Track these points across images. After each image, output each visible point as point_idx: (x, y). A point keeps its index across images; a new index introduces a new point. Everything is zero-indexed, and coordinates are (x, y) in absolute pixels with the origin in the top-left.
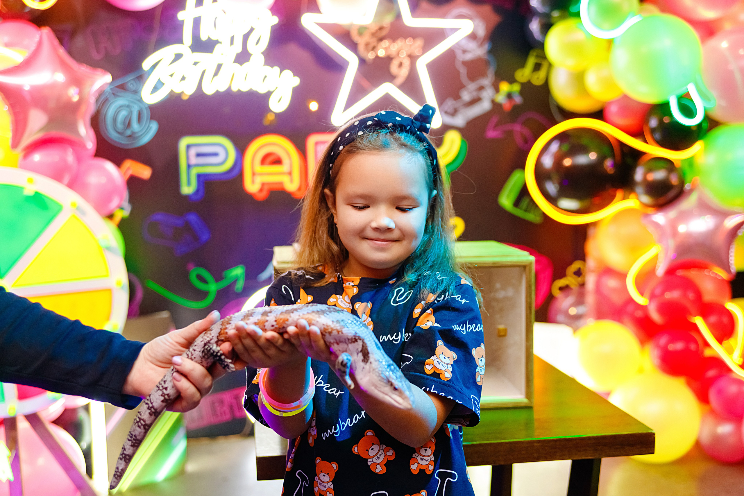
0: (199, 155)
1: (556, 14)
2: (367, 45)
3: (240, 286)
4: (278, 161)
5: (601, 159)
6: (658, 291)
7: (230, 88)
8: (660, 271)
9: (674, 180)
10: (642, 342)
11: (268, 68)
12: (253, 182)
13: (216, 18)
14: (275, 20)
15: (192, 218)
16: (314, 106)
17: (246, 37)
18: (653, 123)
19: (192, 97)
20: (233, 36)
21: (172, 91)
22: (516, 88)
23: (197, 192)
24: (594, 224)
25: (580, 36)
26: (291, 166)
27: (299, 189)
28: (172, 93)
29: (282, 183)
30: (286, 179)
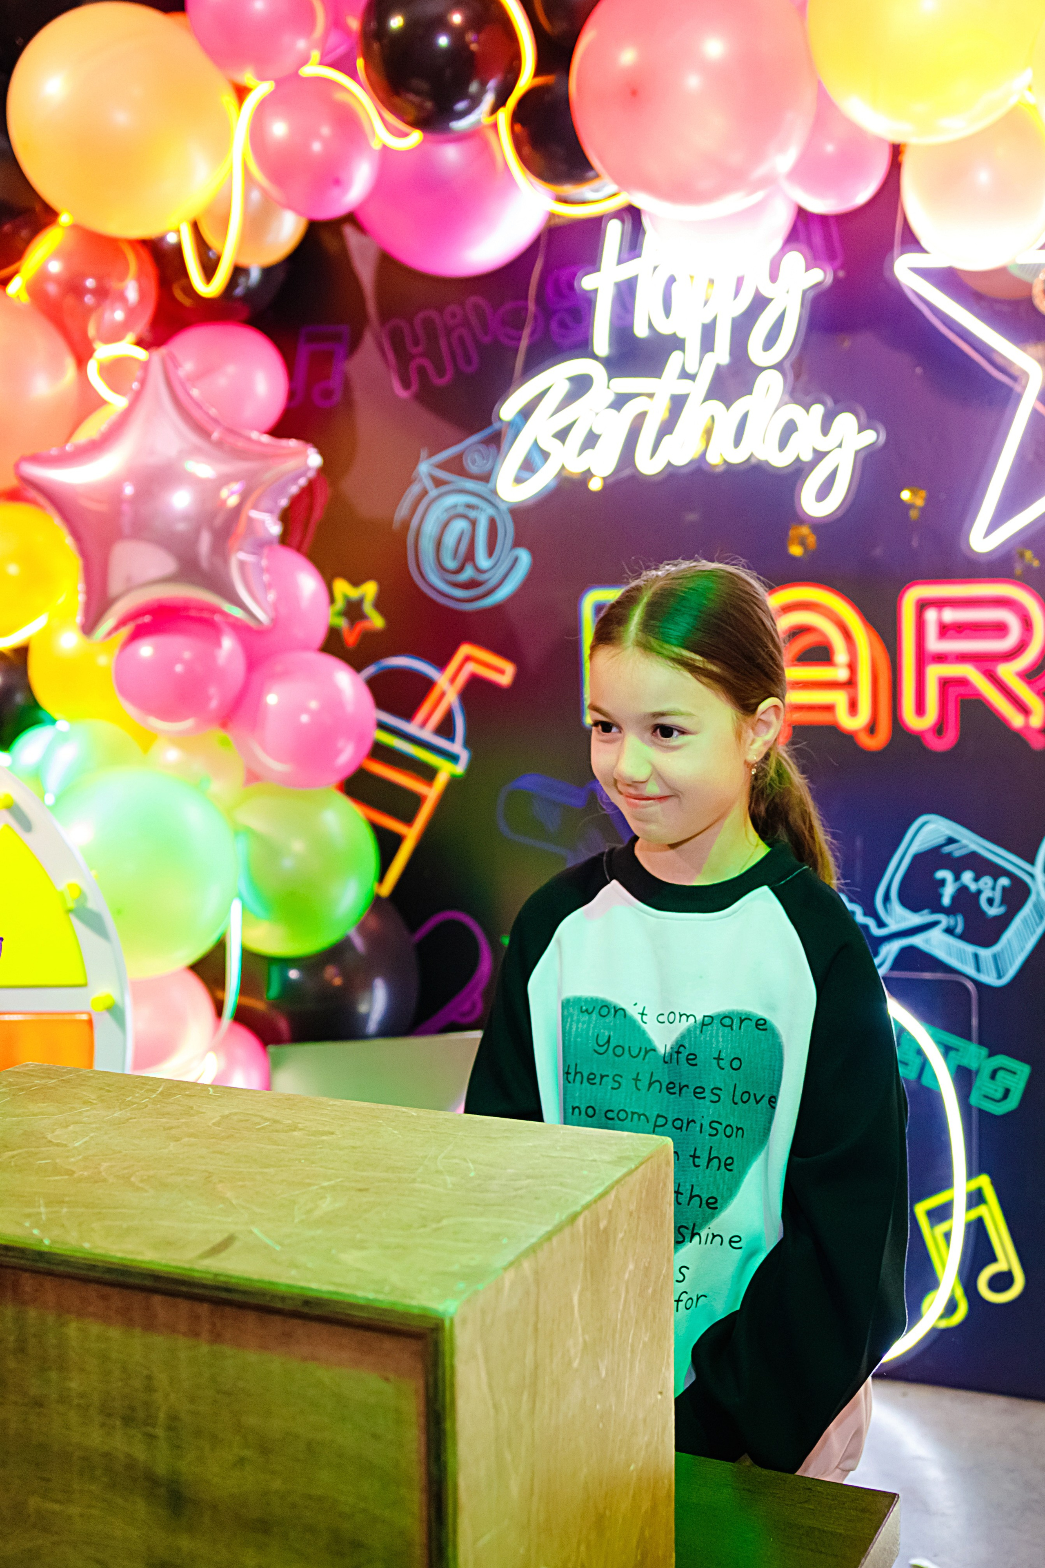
4: (822, 655)
11: (796, 409)
13: (672, 280)
14: (817, 276)
17: (742, 327)
20: (712, 324)
21: (564, 469)
26: (852, 667)
27: (872, 728)
28: (564, 474)
29: (829, 708)
30: (839, 699)
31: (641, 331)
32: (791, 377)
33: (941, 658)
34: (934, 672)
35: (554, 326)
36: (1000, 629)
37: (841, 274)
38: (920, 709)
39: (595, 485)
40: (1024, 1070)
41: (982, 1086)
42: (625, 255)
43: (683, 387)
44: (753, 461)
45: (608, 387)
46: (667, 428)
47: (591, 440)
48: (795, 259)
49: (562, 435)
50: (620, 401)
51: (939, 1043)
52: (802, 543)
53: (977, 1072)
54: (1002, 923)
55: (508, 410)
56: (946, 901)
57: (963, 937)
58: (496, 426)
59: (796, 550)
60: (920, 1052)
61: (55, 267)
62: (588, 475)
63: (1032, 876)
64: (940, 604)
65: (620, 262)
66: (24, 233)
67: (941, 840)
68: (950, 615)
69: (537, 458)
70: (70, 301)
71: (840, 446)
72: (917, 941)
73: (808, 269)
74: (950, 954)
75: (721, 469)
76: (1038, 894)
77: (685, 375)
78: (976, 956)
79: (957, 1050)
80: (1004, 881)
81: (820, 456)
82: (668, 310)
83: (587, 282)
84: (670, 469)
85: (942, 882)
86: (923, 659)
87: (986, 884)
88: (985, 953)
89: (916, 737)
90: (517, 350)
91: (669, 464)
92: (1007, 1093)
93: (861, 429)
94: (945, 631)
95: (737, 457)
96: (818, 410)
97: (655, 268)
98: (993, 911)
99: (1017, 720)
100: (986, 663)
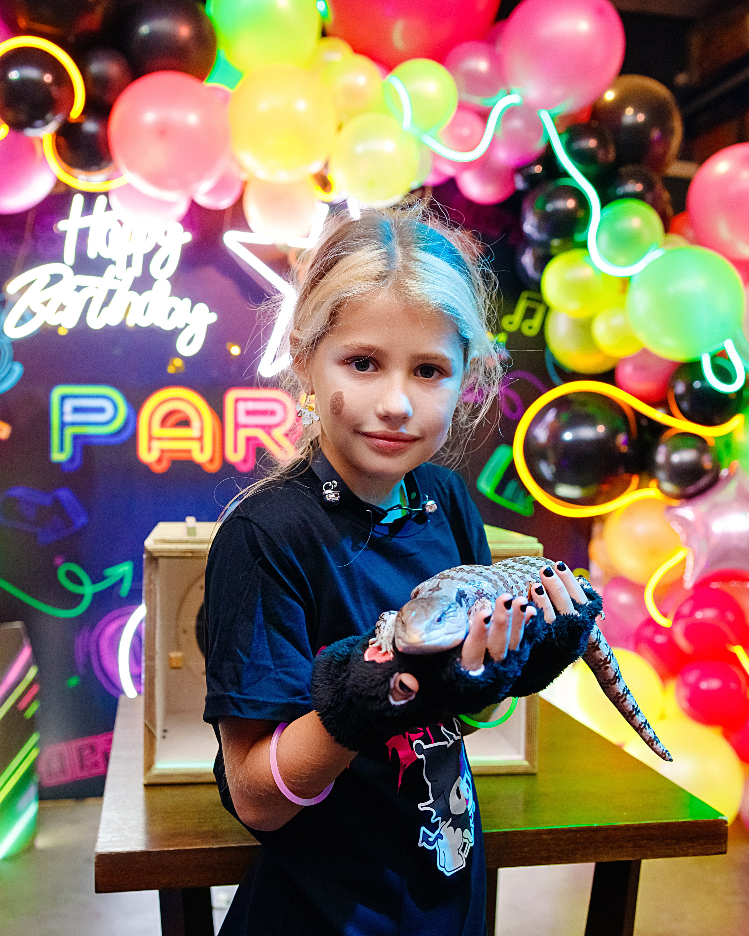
0: (77, 410)
1: (556, 242)
3: (125, 590)
4: (185, 423)
5: (613, 434)
6: (686, 610)
7: (124, 321)
8: (689, 583)
9: (707, 463)
10: (664, 678)
11: (176, 300)
12: (150, 449)
13: (110, 230)
14: (188, 237)
15: (64, 494)
16: (235, 350)
17: (148, 258)
18: (680, 388)
19: (71, 332)
20: (131, 256)
21: (45, 322)
22: (502, 338)
23: (72, 460)
24: (601, 519)
25: (587, 272)
26: (202, 429)
27: (212, 460)
28: (45, 325)
29: (189, 451)
30: (194, 446)
31: (92, 254)
33: (246, 426)
34: (243, 433)
35: (39, 245)
36: (273, 413)
38: (235, 451)
39: (62, 332)
42: (83, 213)
43: (115, 285)
44: (153, 326)
45: (73, 280)
46: (106, 304)
47: (62, 308)
49: (45, 303)
50: (79, 289)
55: (11, 288)
58: (3, 296)
59: (172, 371)
62: (60, 325)
64: (245, 400)
68: (251, 406)
75: (134, 329)
77: (115, 278)
81: (187, 325)
86: (237, 426)
89: (233, 466)
93: (210, 312)
94: (249, 413)
95: (144, 323)
96: (187, 301)
100: (268, 429)
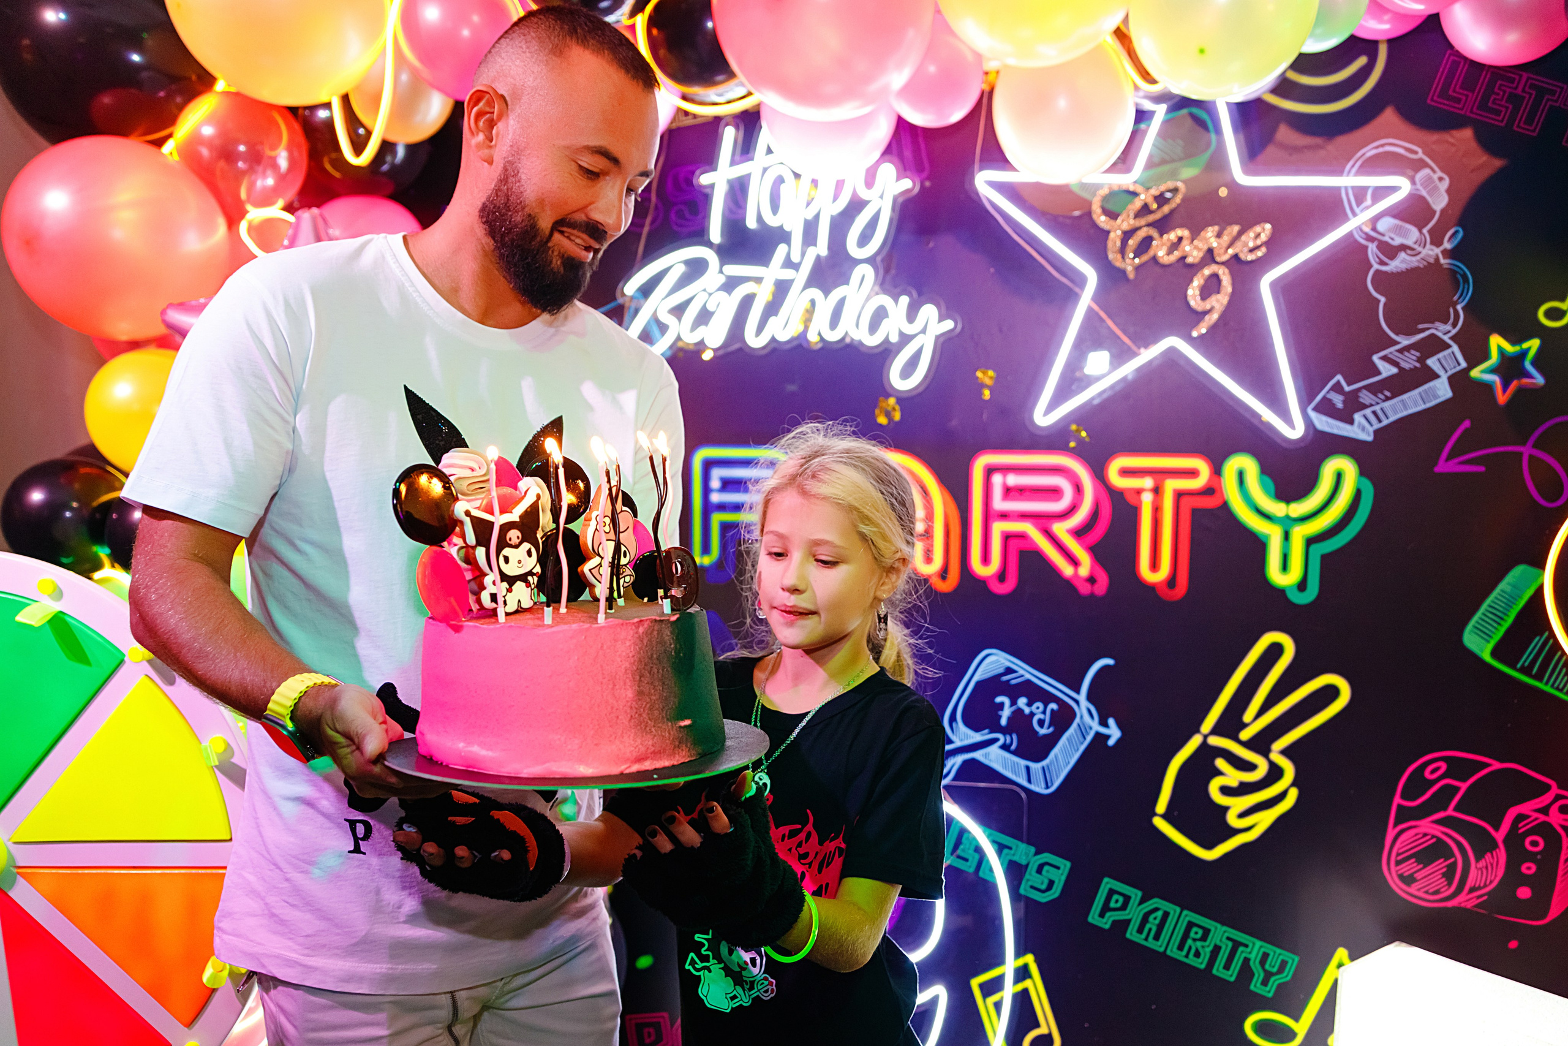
0: (729, 485)
2: (1128, 235)
11: (885, 298)
13: (780, 180)
14: (904, 184)
17: (841, 224)
19: (719, 355)
21: (680, 340)
22: (1534, 344)
26: (929, 521)
27: (944, 573)
28: (680, 344)
31: (751, 223)
32: (881, 271)
33: (1004, 516)
34: (998, 528)
35: (673, 216)
36: (1054, 493)
37: (928, 184)
38: (986, 559)
39: (707, 356)
40: (1066, 865)
41: (1031, 877)
42: (737, 158)
43: (788, 274)
44: (848, 340)
45: (721, 272)
46: (772, 309)
47: (704, 317)
48: (888, 170)
49: (679, 311)
50: (730, 285)
51: (994, 842)
52: (888, 415)
53: (1027, 866)
54: (1051, 741)
55: (631, 287)
56: (1004, 722)
57: (1015, 753)
58: (620, 300)
59: (882, 420)
60: (978, 850)
61: (208, 131)
62: (701, 346)
63: (1077, 702)
64: (1006, 469)
65: (733, 163)
66: (179, 100)
67: (1001, 670)
68: (1013, 480)
69: (655, 331)
70: (222, 164)
71: (924, 331)
72: (978, 755)
73: (898, 179)
74: (1005, 767)
75: (820, 345)
76: (1082, 717)
77: (788, 264)
78: (1028, 768)
79: (1010, 848)
80: (1053, 706)
81: (905, 339)
82: (775, 208)
83: (705, 179)
84: (773, 345)
85: (1001, 706)
86: (989, 516)
87: (1038, 708)
88: (1035, 767)
89: (982, 582)
90: (640, 235)
91: (773, 339)
92: (1051, 883)
93: (941, 319)
94: (1009, 492)
95: (833, 336)
96: (904, 300)
97: (765, 170)
98: (1043, 731)
99: (1068, 570)
100: (1043, 521)
